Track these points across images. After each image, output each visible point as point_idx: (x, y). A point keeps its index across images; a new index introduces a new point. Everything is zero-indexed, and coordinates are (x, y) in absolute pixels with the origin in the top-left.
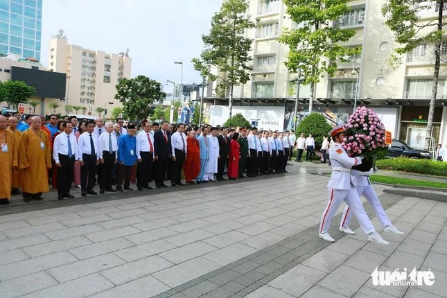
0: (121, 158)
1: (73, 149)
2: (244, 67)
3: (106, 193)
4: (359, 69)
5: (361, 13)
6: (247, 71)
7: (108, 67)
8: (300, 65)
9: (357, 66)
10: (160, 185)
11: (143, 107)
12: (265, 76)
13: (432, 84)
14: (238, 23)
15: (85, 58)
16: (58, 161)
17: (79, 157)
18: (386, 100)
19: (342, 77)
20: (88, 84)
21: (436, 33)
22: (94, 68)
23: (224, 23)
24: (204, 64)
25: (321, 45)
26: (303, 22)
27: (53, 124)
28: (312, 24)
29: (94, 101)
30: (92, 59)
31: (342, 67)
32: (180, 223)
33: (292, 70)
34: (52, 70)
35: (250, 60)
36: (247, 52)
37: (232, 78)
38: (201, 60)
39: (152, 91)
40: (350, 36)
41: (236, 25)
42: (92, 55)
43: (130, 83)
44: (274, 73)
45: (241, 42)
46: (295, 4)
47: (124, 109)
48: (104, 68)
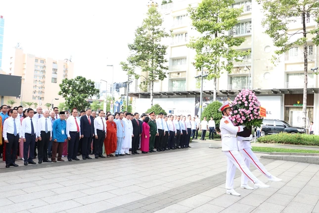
0: (55, 136)
1: (17, 130)
2: (162, 68)
3: (43, 163)
4: (250, 66)
5: (248, 25)
6: (164, 71)
7: (55, 70)
8: (204, 64)
9: (249, 65)
10: (86, 157)
11: (81, 101)
12: (179, 74)
13: (303, 76)
14: (155, 33)
15: (37, 64)
16: (6, 139)
17: (22, 136)
18: (272, 90)
19: (238, 73)
20: (39, 85)
21: (301, 39)
22: (44, 72)
23: (144, 34)
24: (130, 66)
25: (220, 49)
26: (206, 32)
27: (4, 112)
28: (212, 33)
29: (43, 98)
30: (42, 65)
31: (238, 66)
32: (94, 181)
33: (199, 68)
34: (10, 74)
35: (166, 61)
36: (164, 56)
37: (152, 76)
38: (127, 63)
39: (88, 88)
40: (241, 42)
41: (155, 35)
42: (43, 61)
43: (70, 83)
44: (185, 72)
45: (158, 48)
46: (199, 18)
47: (66, 103)
48: (52, 71)
